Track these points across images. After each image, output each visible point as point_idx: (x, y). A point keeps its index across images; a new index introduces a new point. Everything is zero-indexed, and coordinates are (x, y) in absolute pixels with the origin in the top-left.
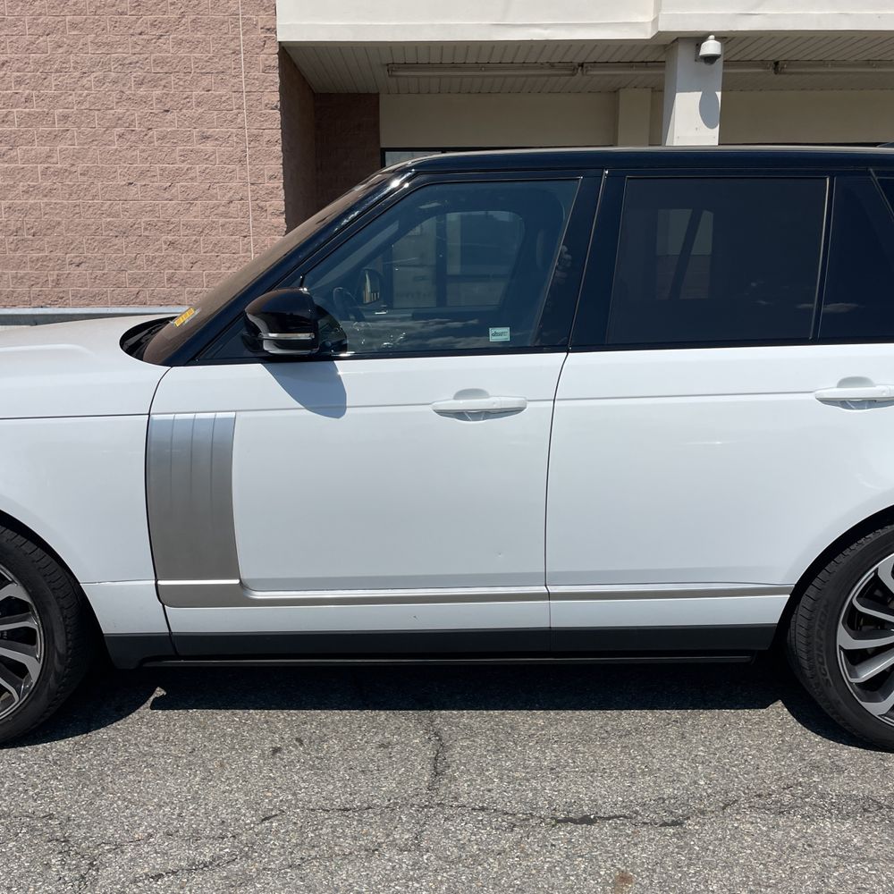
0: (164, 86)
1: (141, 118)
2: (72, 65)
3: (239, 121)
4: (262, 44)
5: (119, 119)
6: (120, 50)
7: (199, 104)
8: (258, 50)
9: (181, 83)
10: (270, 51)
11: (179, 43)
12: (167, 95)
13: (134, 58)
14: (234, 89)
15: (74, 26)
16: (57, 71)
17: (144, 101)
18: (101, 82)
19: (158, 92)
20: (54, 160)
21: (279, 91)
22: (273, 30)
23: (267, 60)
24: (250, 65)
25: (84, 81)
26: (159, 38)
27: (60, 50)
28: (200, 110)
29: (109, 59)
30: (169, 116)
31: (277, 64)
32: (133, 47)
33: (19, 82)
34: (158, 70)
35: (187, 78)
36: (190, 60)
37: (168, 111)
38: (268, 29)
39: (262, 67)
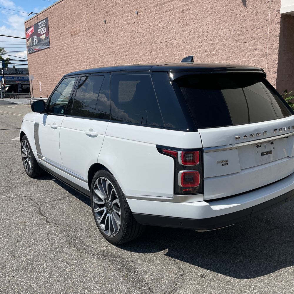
0: (245, 35)
1: (238, 46)
2: (223, 33)
3: (266, 43)
4: (276, 16)
5: (232, 47)
6: (235, 26)
7: (254, 39)
8: (274, 18)
9: (250, 33)
10: (278, 17)
11: (251, 21)
12: (246, 37)
13: (238, 28)
14: (265, 32)
15: (224, 21)
16: (219, 35)
17: (240, 40)
18: (229, 36)
19: (243, 37)
20: (215, 61)
21: (280, 31)
22: (279, 10)
23: (277, 21)
24: (271, 23)
25: (225, 37)
26: (246, 20)
27: (220, 29)
28: (255, 41)
29: (232, 30)
30: (246, 44)
31: (280, 22)
32: (238, 25)
33: (210, 40)
34: (244, 30)
35: (252, 31)
36: (253, 25)
37: (245, 43)
38: (278, 10)
39: (275, 23)
